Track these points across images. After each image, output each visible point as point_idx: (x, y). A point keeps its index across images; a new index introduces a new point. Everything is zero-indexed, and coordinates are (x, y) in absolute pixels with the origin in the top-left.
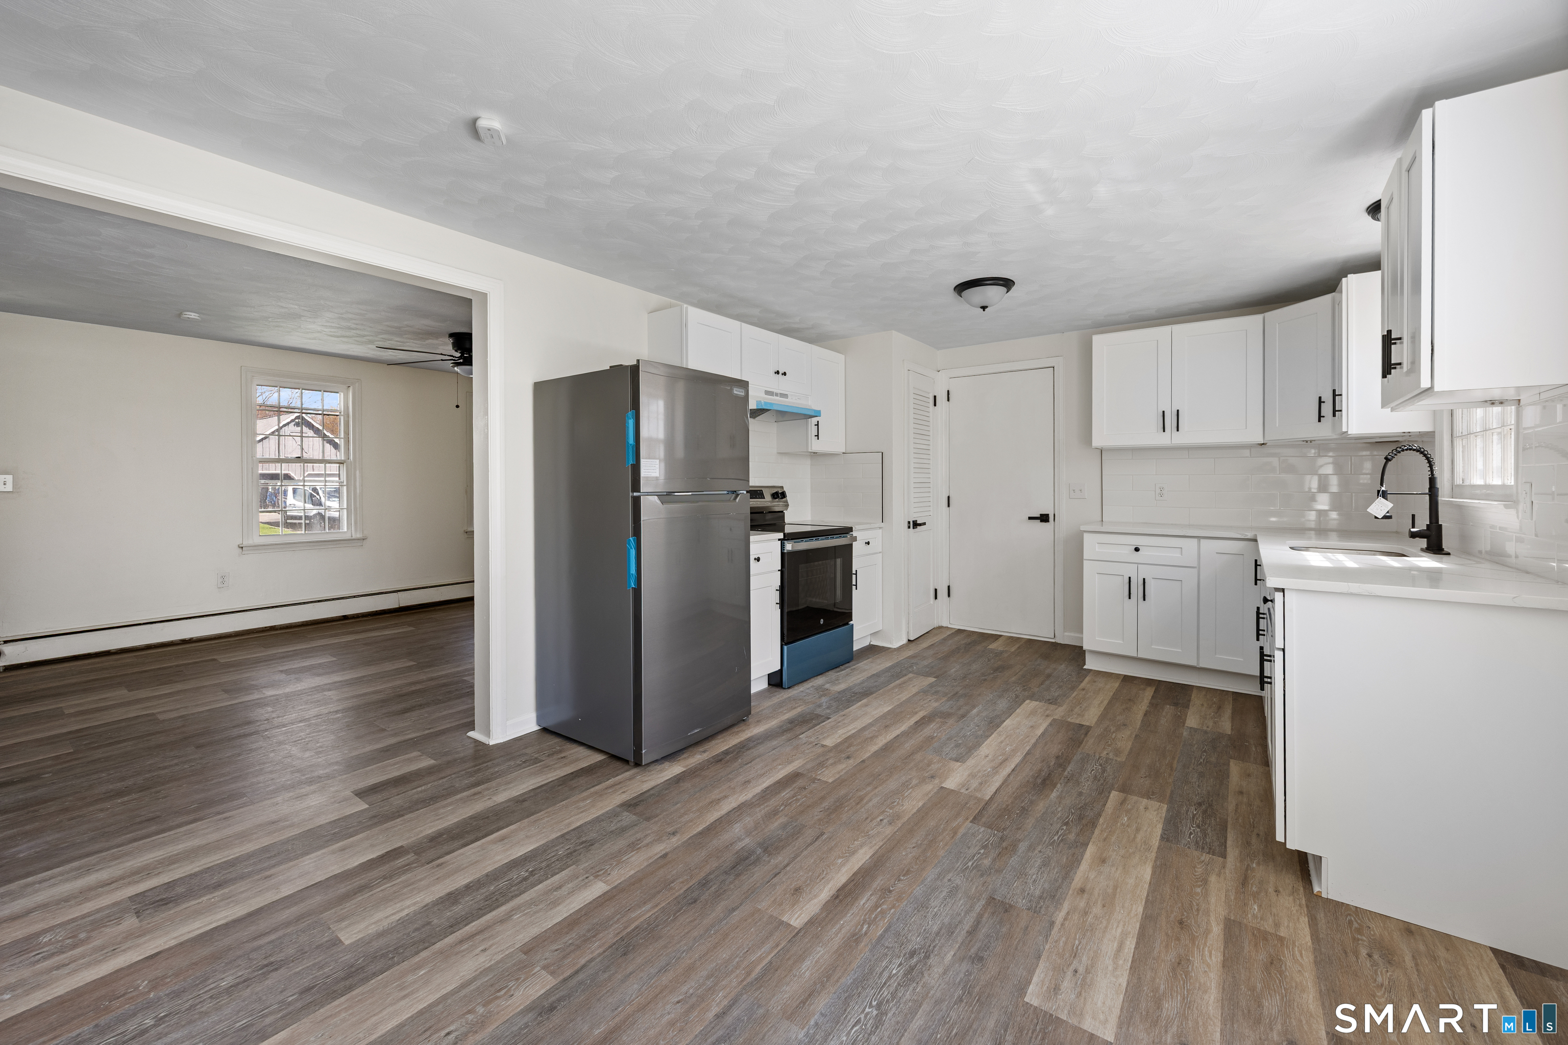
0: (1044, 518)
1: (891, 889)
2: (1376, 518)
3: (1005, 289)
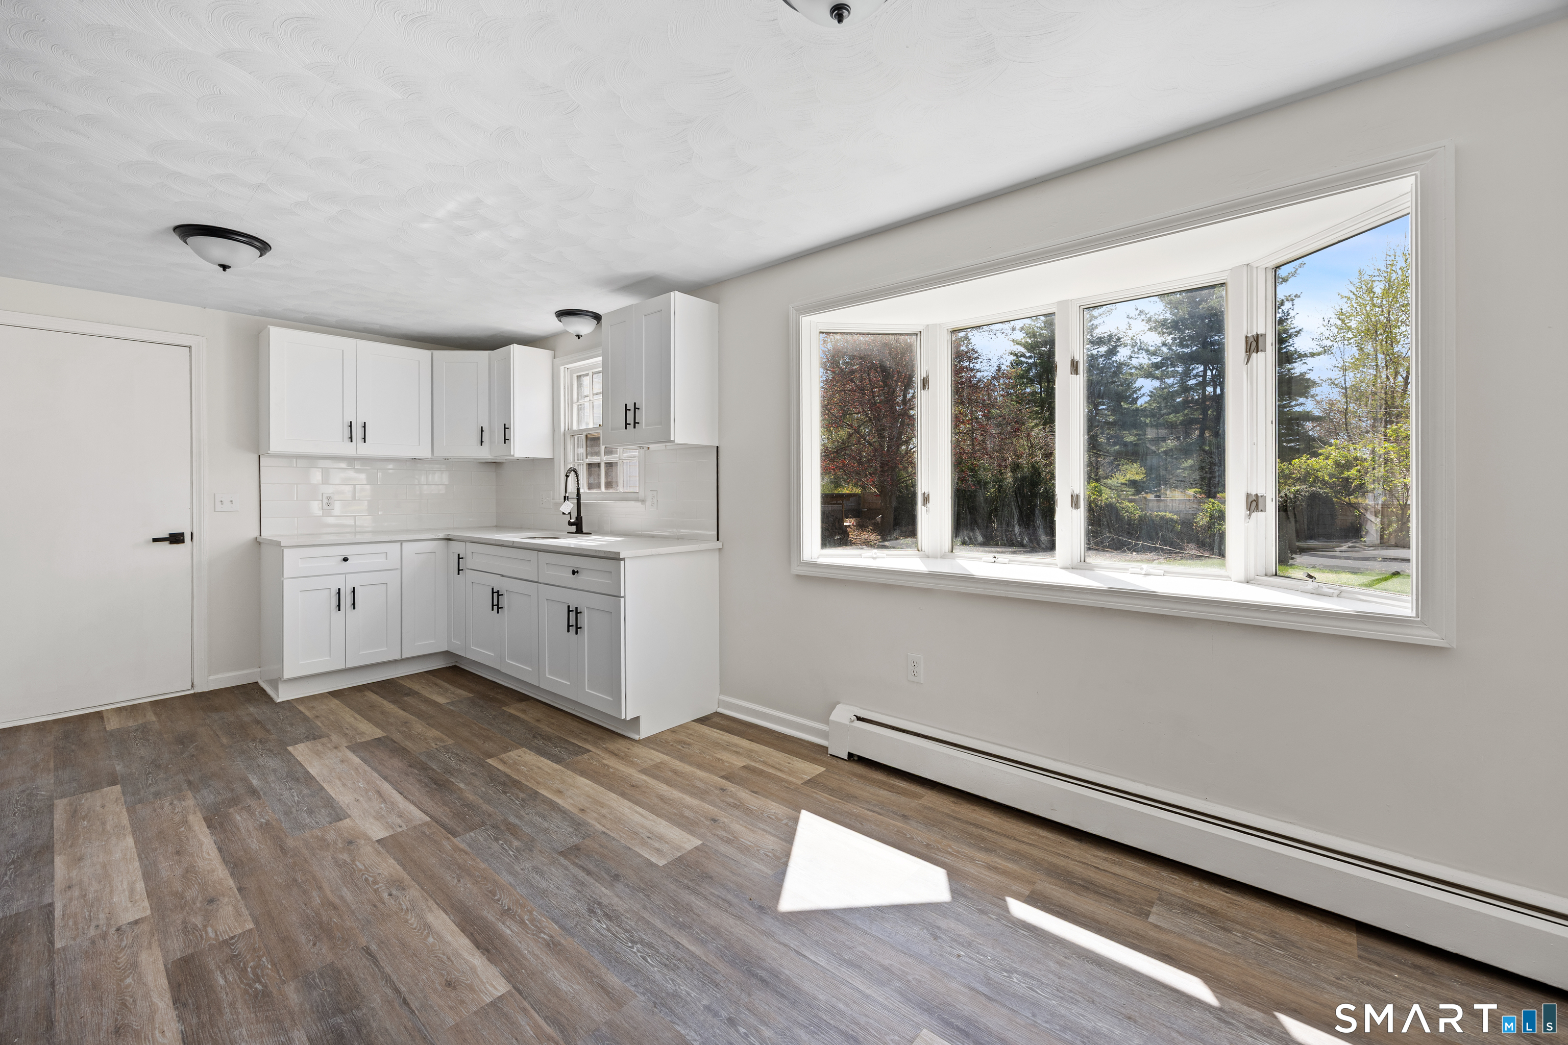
0: (176, 539)
1: (506, 908)
2: (564, 513)
3: (258, 253)
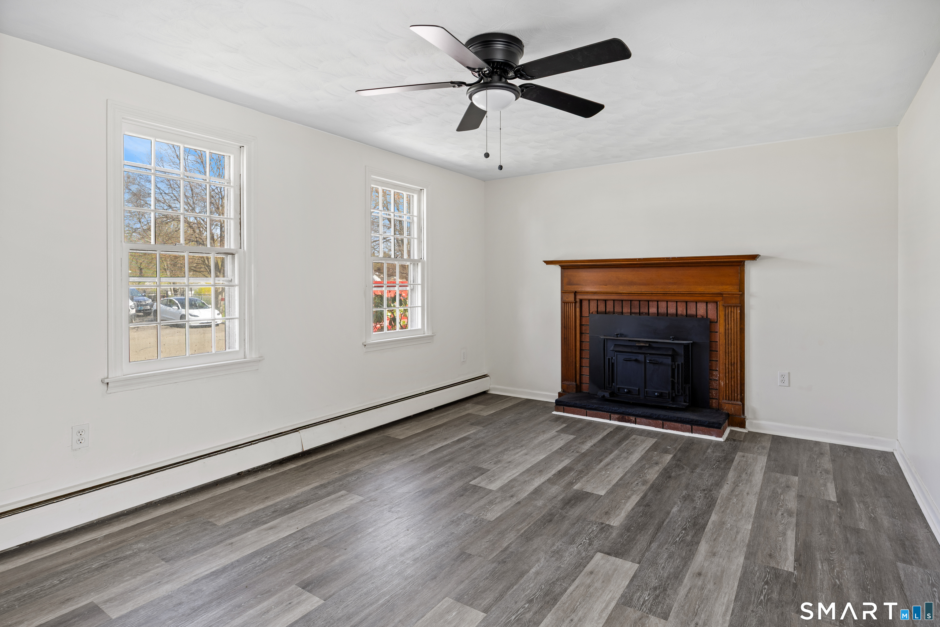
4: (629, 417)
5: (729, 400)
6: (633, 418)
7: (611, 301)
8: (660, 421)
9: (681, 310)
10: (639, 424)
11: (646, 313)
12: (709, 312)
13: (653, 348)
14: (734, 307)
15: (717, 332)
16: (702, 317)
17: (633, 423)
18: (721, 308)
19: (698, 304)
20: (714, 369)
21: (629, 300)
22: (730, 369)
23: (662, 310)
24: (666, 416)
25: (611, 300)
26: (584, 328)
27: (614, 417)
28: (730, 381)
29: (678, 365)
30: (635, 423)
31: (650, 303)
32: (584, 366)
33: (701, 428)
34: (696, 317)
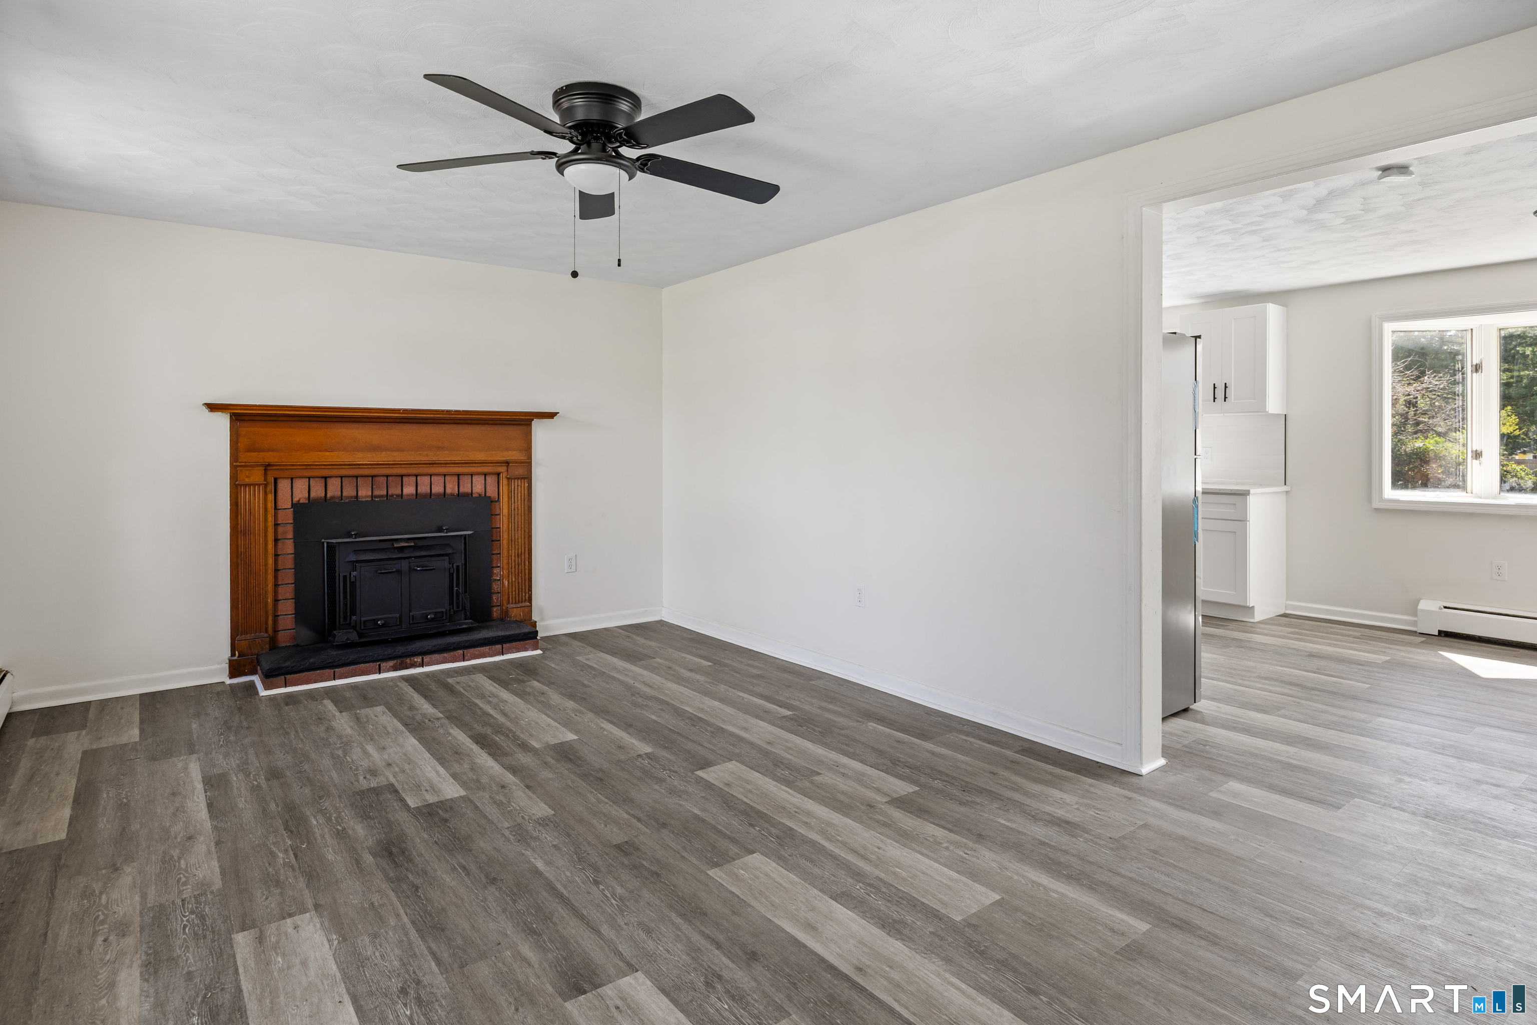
4: (412, 658)
5: (515, 603)
6: (418, 659)
7: (336, 479)
8: (459, 651)
9: (451, 488)
10: (428, 665)
11: (397, 496)
12: (488, 488)
13: (420, 548)
14: (522, 479)
15: (499, 514)
16: (480, 495)
17: (419, 666)
18: (504, 482)
19: (473, 478)
20: (494, 565)
21: (369, 476)
22: (516, 562)
23: (424, 489)
24: (468, 641)
25: (336, 477)
26: (280, 529)
27: (386, 667)
28: (517, 577)
29: (458, 567)
30: (422, 665)
31: (405, 479)
32: (280, 600)
33: (514, 644)
34: (472, 496)
